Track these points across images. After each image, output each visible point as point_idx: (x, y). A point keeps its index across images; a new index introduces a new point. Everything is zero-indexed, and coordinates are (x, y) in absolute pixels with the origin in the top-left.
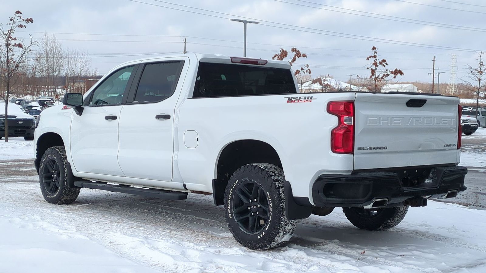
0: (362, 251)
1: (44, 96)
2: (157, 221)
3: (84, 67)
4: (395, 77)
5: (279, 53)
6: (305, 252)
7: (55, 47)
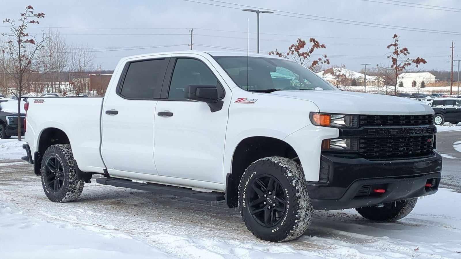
0: (416, 248)
1: (48, 93)
2: (194, 219)
3: (88, 62)
4: (417, 66)
5: (296, 44)
6: (356, 250)
7: (59, 42)
